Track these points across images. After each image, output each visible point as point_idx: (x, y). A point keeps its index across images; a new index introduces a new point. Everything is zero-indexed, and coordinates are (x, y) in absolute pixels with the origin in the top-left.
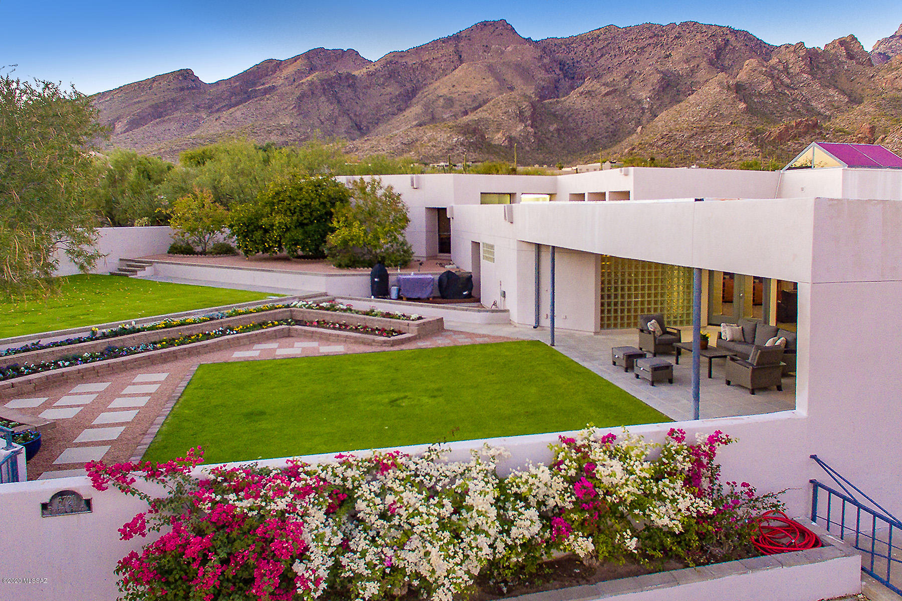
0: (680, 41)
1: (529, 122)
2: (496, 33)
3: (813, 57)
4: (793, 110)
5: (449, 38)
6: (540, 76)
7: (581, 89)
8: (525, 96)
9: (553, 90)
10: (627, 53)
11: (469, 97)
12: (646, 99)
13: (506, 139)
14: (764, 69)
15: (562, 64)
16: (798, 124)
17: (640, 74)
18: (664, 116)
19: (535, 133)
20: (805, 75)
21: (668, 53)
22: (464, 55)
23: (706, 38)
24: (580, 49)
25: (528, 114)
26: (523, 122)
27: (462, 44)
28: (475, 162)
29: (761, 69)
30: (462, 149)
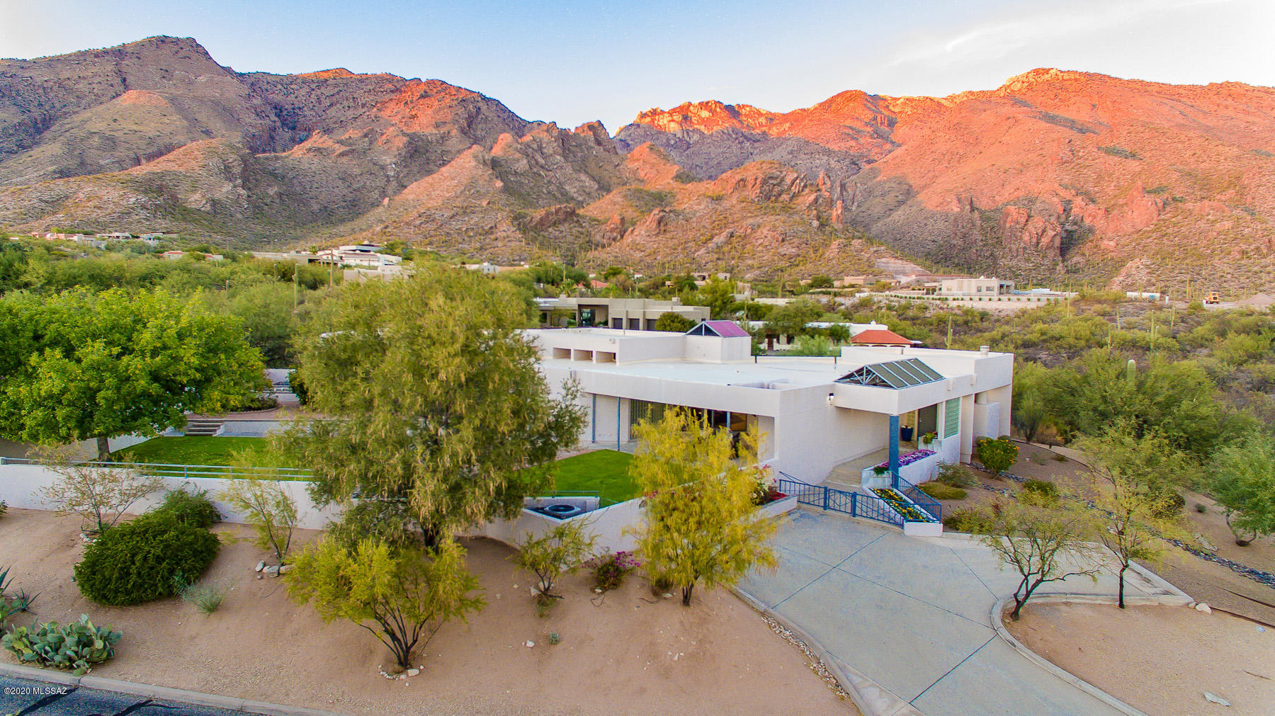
0: (426, 101)
1: (239, 181)
2: (179, 55)
3: (565, 139)
4: (549, 193)
5: (106, 52)
6: (248, 120)
7: (308, 144)
8: (232, 147)
9: (269, 141)
10: (363, 105)
11: (141, 138)
12: (391, 164)
13: (207, 202)
14: (519, 146)
15: (278, 109)
16: (557, 212)
17: (382, 134)
18: (415, 191)
19: (249, 196)
20: (558, 157)
21: (414, 113)
22: (130, 79)
23: (456, 102)
24: (303, 92)
25: (237, 170)
26: (231, 181)
27: (127, 62)
28: (168, 233)
29: (515, 145)
30: (143, 214)
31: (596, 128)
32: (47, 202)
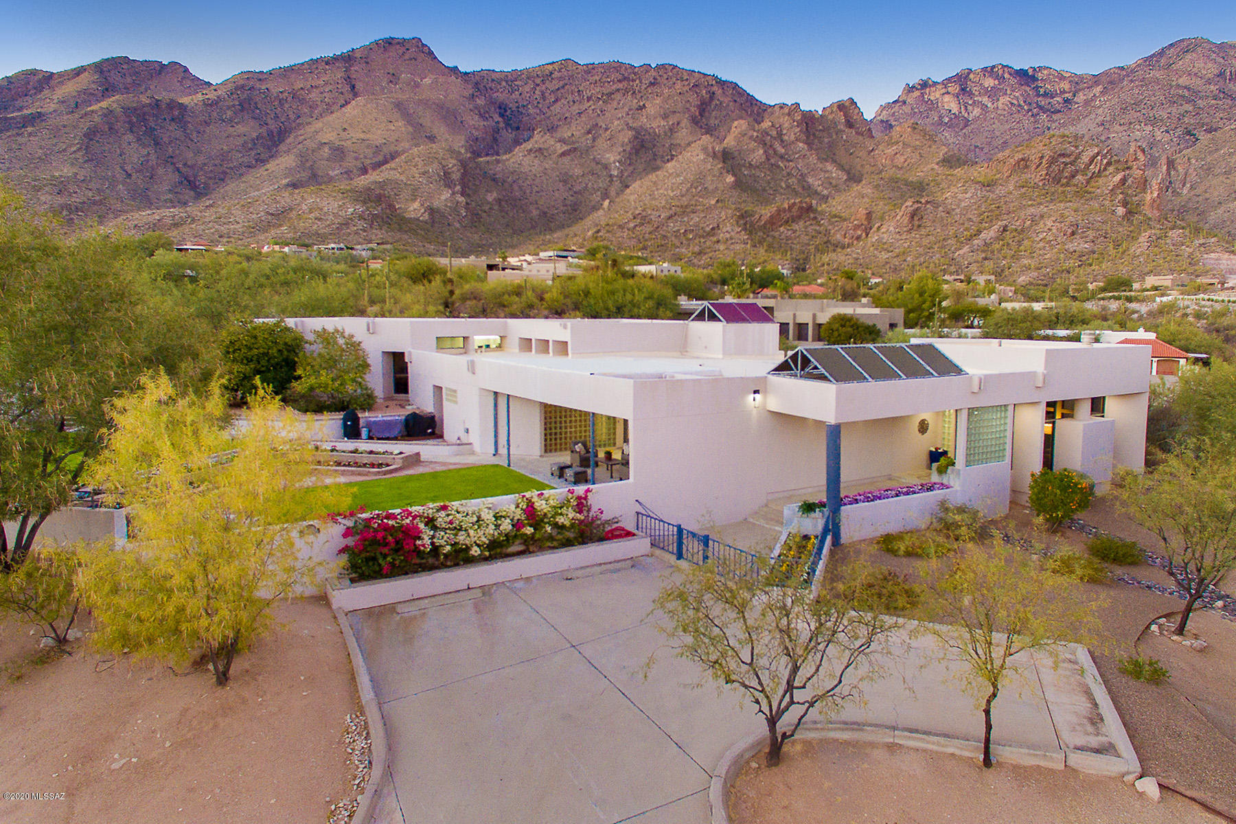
0: (656, 89)
1: (458, 188)
2: (407, 57)
3: (809, 121)
4: (788, 187)
5: (336, 59)
6: (472, 123)
7: (528, 145)
8: (451, 151)
9: (491, 144)
10: (589, 99)
11: (368, 147)
12: (614, 163)
13: (425, 211)
14: (755, 134)
15: (502, 109)
16: (790, 207)
17: (607, 129)
18: (637, 187)
19: (467, 203)
20: (801, 145)
21: (642, 104)
22: (360, 86)
23: (687, 88)
24: (527, 88)
25: (456, 176)
26: (450, 187)
27: (356, 68)
28: (382, 243)
29: (751, 133)
30: (361, 224)
31: (847, 108)
32: (273, 215)
